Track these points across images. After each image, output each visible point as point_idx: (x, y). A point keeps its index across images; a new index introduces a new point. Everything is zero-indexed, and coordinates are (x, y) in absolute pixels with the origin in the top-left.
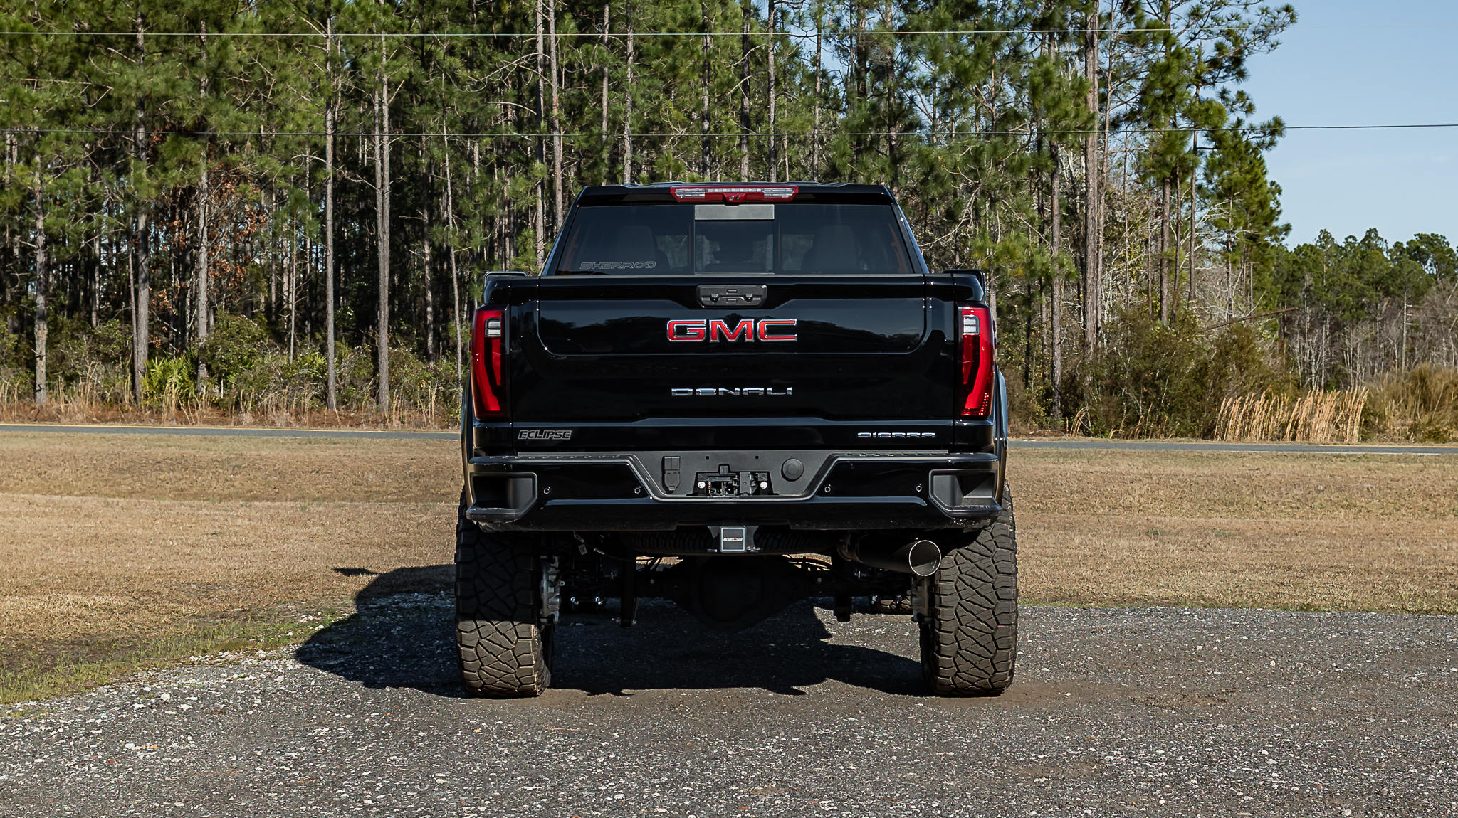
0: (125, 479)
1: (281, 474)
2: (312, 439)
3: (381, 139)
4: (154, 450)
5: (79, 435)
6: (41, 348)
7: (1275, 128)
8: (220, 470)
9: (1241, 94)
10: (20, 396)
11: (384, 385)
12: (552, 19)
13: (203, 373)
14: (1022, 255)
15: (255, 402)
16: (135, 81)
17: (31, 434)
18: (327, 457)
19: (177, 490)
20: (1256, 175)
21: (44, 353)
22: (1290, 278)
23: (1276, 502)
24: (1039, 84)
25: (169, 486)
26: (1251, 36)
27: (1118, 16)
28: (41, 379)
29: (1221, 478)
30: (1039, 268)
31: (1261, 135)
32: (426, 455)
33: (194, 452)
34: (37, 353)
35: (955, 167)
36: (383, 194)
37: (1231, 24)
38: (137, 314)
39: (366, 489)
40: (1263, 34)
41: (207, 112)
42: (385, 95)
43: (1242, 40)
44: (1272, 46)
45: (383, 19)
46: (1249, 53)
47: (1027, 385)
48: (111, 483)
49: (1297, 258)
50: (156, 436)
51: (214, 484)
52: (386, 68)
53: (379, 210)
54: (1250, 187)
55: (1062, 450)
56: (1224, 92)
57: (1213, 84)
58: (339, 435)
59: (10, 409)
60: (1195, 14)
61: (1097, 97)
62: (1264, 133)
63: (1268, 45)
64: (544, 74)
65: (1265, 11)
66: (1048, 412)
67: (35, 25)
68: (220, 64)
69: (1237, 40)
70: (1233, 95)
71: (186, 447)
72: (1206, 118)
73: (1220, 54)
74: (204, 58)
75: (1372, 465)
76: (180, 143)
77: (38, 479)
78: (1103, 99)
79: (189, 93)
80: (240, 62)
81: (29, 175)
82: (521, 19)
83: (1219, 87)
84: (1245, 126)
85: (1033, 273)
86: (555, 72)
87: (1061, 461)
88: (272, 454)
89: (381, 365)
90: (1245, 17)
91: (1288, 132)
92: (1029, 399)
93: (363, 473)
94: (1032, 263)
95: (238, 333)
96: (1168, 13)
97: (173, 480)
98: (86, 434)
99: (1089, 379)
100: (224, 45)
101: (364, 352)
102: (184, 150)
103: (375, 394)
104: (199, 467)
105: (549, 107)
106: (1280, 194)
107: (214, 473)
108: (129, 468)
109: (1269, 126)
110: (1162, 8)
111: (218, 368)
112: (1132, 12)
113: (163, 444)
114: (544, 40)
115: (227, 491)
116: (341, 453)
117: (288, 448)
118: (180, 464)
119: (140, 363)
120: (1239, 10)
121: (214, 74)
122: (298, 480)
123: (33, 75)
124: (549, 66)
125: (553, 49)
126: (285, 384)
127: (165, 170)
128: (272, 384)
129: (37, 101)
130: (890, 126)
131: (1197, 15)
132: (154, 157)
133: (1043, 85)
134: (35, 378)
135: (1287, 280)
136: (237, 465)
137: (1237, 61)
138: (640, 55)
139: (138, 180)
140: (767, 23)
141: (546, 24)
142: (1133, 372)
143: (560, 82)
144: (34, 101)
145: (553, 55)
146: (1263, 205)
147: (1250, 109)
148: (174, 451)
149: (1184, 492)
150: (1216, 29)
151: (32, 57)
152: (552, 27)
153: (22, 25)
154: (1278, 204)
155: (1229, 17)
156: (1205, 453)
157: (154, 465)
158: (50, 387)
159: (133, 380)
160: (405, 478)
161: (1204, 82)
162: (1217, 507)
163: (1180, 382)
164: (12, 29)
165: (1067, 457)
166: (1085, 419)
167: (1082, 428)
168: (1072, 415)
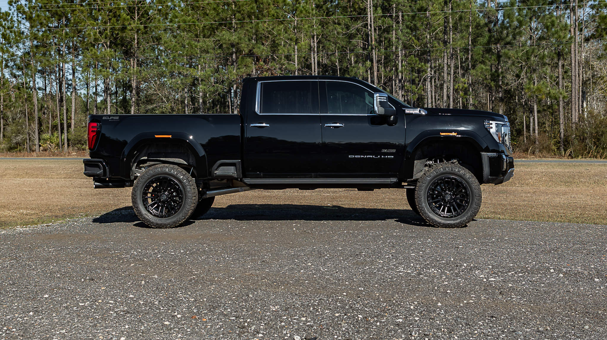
12: (372, 10)
14: (545, 90)
24: (549, 26)
30: (552, 95)
35: (518, 58)
42: (315, 39)
45: (312, 12)
52: (315, 29)
61: (576, 30)
64: (370, 29)
66: (558, 149)
67: (197, 20)
68: (257, 31)
74: (253, 29)
76: (245, 59)
78: (581, 30)
80: (264, 30)
82: (363, 10)
85: (550, 97)
86: (373, 29)
92: (550, 144)
94: (549, 93)
99: (574, 136)
100: (258, 24)
102: (245, 62)
123: (196, 37)
125: (373, 20)
127: (239, 69)
129: (197, 46)
130: (497, 44)
133: (551, 27)
138: (404, 21)
139: (231, 73)
142: (591, 133)
143: (375, 32)
145: (372, 22)
151: (197, 31)
152: (372, 12)
153: (192, 20)
164: (189, 22)
166: (571, 152)
167: (570, 155)
168: (567, 150)
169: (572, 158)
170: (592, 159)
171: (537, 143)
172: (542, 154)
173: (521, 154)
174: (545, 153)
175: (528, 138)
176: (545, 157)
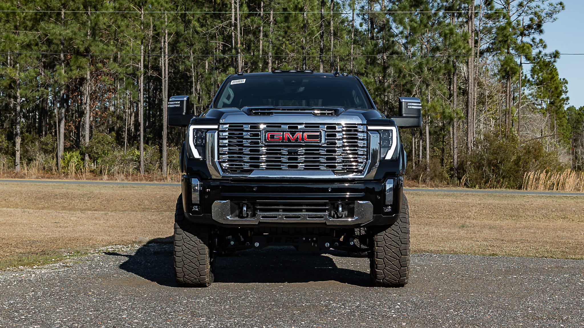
0: (41, 202)
1: (108, 200)
2: (125, 186)
3: (164, 57)
4: (55, 190)
5: (26, 183)
6: (18, 146)
7: (556, 55)
8: (82, 199)
9: (541, 40)
10: (9, 168)
11: (165, 163)
12: (238, 6)
13: (87, 158)
14: (439, 109)
15: (109, 171)
16: (59, 32)
17: (5, 183)
18: (128, 193)
19: (63, 207)
20: (553, 75)
21: (19, 149)
22: (577, 121)
23: (533, 216)
24: (448, 34)
25: (59, 205)
26: (545, 16)
27: (483, 6)
28: (18, 160)
29: (511, 205)
30: (447, 114)
31: (550, 58)
32: (171, 193)
33: (72, 191)
34: (16, 149)
35: (410, 70)
36: (165, 81)
37: (536, 9)
38: (59, 132)
39: (143, 207)
40: (550, 15)
41: (90, 45)
42: (166, 38)
43: (541, 17)
44: (554, 19)
45: (166, 5)
46: (544, 22)
47: (443, 166)
48: (35, 204)
49: (580, 112)
50: (58, 184)
51: (79, 205)
52: (167, 26)
53: (163, 88)
54: (551, 80)
55: (446, 193)
56: (534, 39)
57: (529, 36)
58: (137, 184)
59: (4, 173)
60: (521, 5)
61: (473, 41)
62: (551, 57)
63: (552, 19)
64: (234, 29)
65: (551, 5)
66: (452, 176)
67: (18, 8)
68: (96, 24)
69: (539, 17)
70: (537, 41)
71: (70, 189)
72: (523, 50)
73: (531, 23)
74: (89, 22)
75: (579, 200)
76: (78, 58)
77: (4, 202)
78: (476, 42)
79: (82, 37)
80: (105, 24)
81: (13, 72)
82: (224, 6)
83: (531, 37)
84: (543, 53)
85: (445, 117)
86: (239, 29)
87: (444, 197)
88: (106, 192)
89: (163, 155)
90: (542, 7)
91: (561, 56)
92: (443, 171)
93: (143, 200)
94: (444, 112)
95: (102, 140)
96: (509, 4)
97: (62, 203)
98: (28, 183)
99: (469, 163)
100: (98, 16)
101: (156, 149)
102: (79, 62)
103: (161, 167)
104: (73, 197)
105: (236, 43)
106: (567, 84)
107: (80, 200)
108: (43, 197)
109: (553, 54)
110: (506, 3)
111: (93, 156)
112: (489, 4)
113: (60, 187)
114: (235, 15)
115: (84, 208)
116: (135, 192)
117: (113, 190)
118: (65, 196)
119: (60, 153)
120: (540, 3)
121: (93, 29)
122: (115, 203)
123: (17, 29)
124: (237, 25)
125: (238, 19)
126: (122, 163)
127: (71, 70)
128: (117, 163)
129: (17, 40)
130: (383, 53)
131: (521, 6)
132: (68, 64)
134: (15, 160)
135: (575, 122)
136: (90, 196)
137: (539, 26)
138: (276, 22)
139: (60, 74)
140: (330, 8)
141: (236, 8)
142: (488, 160)
143: (241, 34)
144: (16, 40)
145: (238, 21)
146: (556, 88)
147: (545, 47)
148: (64, 191)
149: (494, 211)
150: (530, 12)
151: (16, 21)
152: (238, 9)
153: (12, 8)
154: (566, 88)
155: (535, 7)
156: (508, 195)
157: (54, 196)
158: (22, 163)
159: (57, 161)
160: (160, 202)
161: (525, 35)
162: (507, 218)
163: (509, 165)
164: (8, 9)
165: (448, 196)
166: (466, 180)
167: (465, 184)
168: (461, 178)
169: (468, 187)
170: (492, 190)
171: (428, 170)
172: (434, 182)
173: (410, 182)
174: (437, 181)
175: (417, 164)
176: (437, 186)
